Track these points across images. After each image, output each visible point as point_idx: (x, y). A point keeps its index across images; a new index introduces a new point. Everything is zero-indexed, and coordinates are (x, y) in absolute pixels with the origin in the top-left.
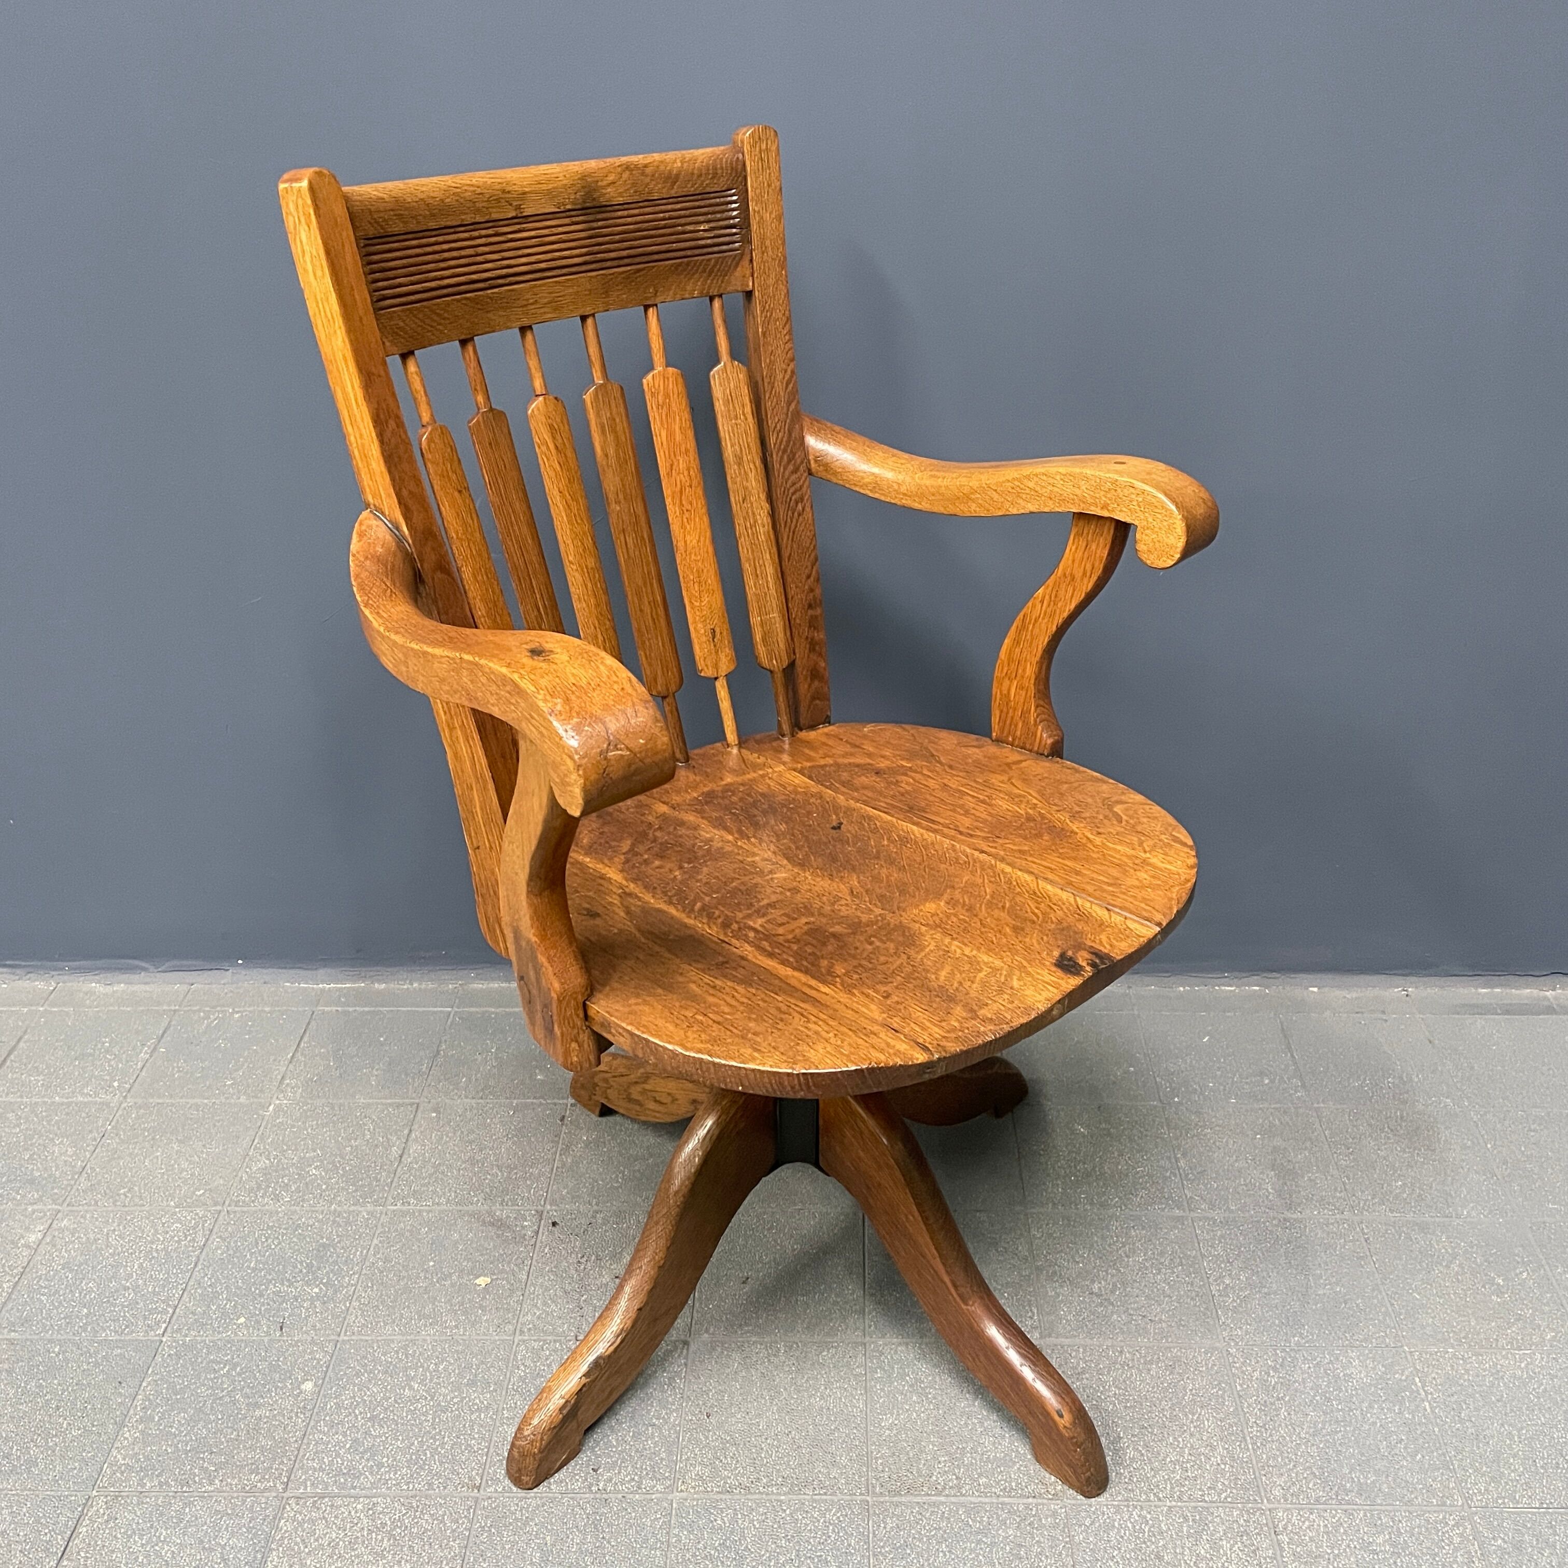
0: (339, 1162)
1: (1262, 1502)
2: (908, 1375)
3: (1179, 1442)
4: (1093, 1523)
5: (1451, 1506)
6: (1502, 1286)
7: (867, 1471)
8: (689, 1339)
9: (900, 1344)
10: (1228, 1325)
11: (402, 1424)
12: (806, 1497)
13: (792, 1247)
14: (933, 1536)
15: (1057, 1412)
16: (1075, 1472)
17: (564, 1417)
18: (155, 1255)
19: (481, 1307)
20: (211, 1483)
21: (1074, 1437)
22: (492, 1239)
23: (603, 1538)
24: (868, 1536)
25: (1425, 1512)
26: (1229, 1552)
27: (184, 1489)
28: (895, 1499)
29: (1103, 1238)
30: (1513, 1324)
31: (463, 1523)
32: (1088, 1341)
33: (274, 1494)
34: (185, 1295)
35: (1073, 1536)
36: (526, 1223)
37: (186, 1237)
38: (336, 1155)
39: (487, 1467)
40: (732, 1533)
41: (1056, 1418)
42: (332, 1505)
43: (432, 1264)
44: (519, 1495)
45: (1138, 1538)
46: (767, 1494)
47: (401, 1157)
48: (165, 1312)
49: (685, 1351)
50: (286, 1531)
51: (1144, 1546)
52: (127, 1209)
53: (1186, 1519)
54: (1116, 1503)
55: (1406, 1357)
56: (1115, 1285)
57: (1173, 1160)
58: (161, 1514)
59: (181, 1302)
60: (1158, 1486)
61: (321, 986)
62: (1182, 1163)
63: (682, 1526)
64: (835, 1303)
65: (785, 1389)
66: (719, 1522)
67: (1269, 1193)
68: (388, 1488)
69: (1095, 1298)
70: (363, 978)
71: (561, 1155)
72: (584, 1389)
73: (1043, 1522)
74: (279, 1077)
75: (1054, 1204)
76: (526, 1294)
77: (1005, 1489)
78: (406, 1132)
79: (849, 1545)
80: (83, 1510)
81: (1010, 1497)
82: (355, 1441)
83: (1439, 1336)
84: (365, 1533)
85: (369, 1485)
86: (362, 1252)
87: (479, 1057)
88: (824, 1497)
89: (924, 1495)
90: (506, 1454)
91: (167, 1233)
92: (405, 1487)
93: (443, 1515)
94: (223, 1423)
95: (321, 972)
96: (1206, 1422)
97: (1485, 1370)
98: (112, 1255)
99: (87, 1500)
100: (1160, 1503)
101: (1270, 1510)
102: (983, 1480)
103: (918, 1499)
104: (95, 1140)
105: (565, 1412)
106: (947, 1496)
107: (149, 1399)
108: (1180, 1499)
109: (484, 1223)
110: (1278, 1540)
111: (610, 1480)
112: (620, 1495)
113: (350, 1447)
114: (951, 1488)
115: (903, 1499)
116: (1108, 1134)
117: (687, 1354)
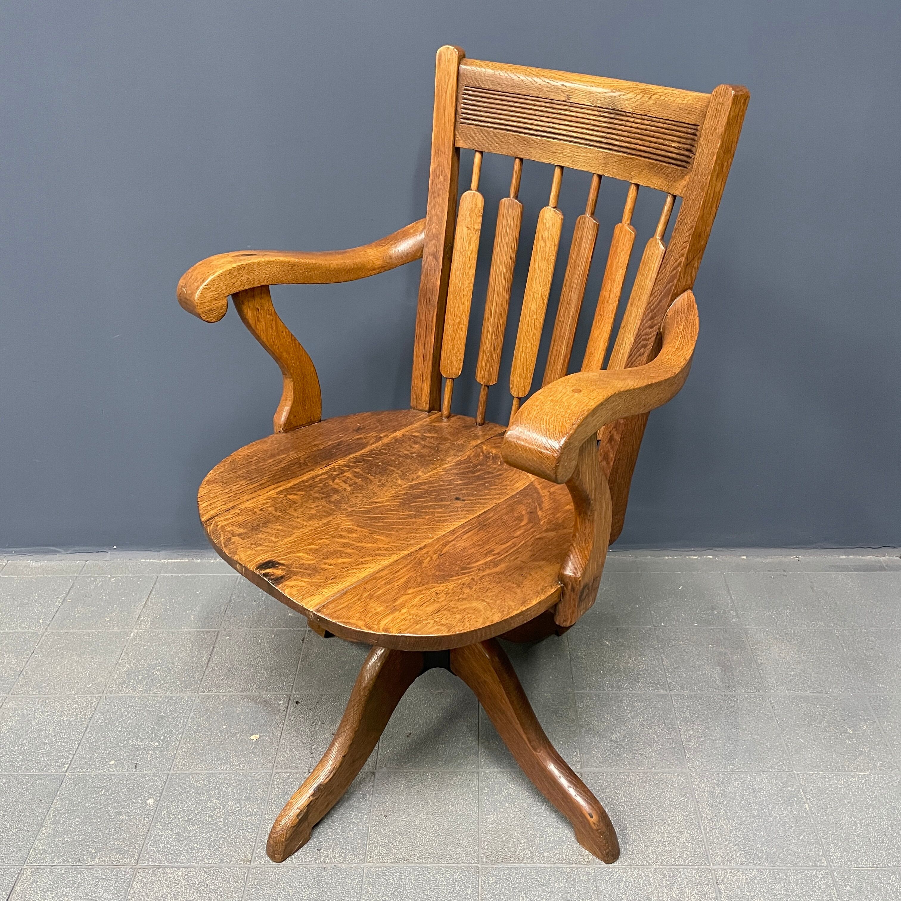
0: (171, 666)
1: (710, 865)
2: (503, 791)
3: (661, 829)
4: (610, 879)
5: (820, 866)
6: (852, 734)
7: (479, 849)
8: (375, 771)
9: (498, 773)
10: (691, 759)
11: (206, 824)
12: (442, 865)
13: (437, 715)
14: (516, 888)
15: (589, 814)
16: (600, 849)
17: (300, 820)
18: (62, 723)
19: (253, 753)
20: (93, 859)
21: (599, 829)
22: (260, 712)
23: (323, 891)
24: (478, 888)
25: (805, 870)
26: (689, 895)
27: (78, 864)
28: (494, 866)
29: (619, 707)
30: (858, 757)
31: (241, 883)
32: (609, 770)
33: (130, 867)
34: (80, 747)
35: (599, 886)
36: (281, 702)
37: (81, 712)
38: (170, 663)
39: (255, 849)
40: (398, 887)
41: (589, 817)
42: (164, 873)
43: (225, 727)
44: (274, 866)
45: (636, 887)
46: (419, 864)
47: (208, 663)
48: (67, 758)
49: (372, 778)
50: (137, 889)
51: (640, 892)
52: (46, 696)
53: (665, 876)
54: (624, 867)
55: (795, 777)
56: (625, 736)
57: (661, 661)
58: (64, 879)
59: (78, 752)
60: (649, 856)
61: (162, 561)
62: (665, 662)
63: (369, 883)
64: (461, 748)
65: (431, 801)
66: (391, 881)
67: (716, 680)
68: (197, 862)
69: (613, 744)
70: (188, 557)
71: (302, 661)
72: (312, 804)
73: (581, 878)
74: (137, 616)
75: (590, 687)
76: (280, 745)
77: (559, 859)
78: (211, 648)
79: (467, 893)
80: (18, 877)
81: (562, 863)
82: (179, 834)
83: (815, 765)
84: (183, 889)
85: (186, 861)
86: (184, 720)
87: (255, 603)
88: (453, 865)
89: (511, 863)
90: (266, 841)
91: (70, 710)
92: (207, 862)
93: (229, 878)
94: (101, 824)
95: (163, 553)
96: (677, 818)
97: (841, 784)
98: (37, 724)
99: (21, 871)
100: (650, 866)
101: (714, 870)
102: (546, 854)
103: (509, 866)
104: (28, 655)
105: (300, 817)
106: (525, 863)
107: (58, 810)
108: (661, 864)
109: (256, 703)
110: (718, 888)
111: (327, 856)
112: (333, 865)
113: (175, 838)
114: (527, 858)
115: (499, 866)
116: (623, 645)
117: (374, 780)
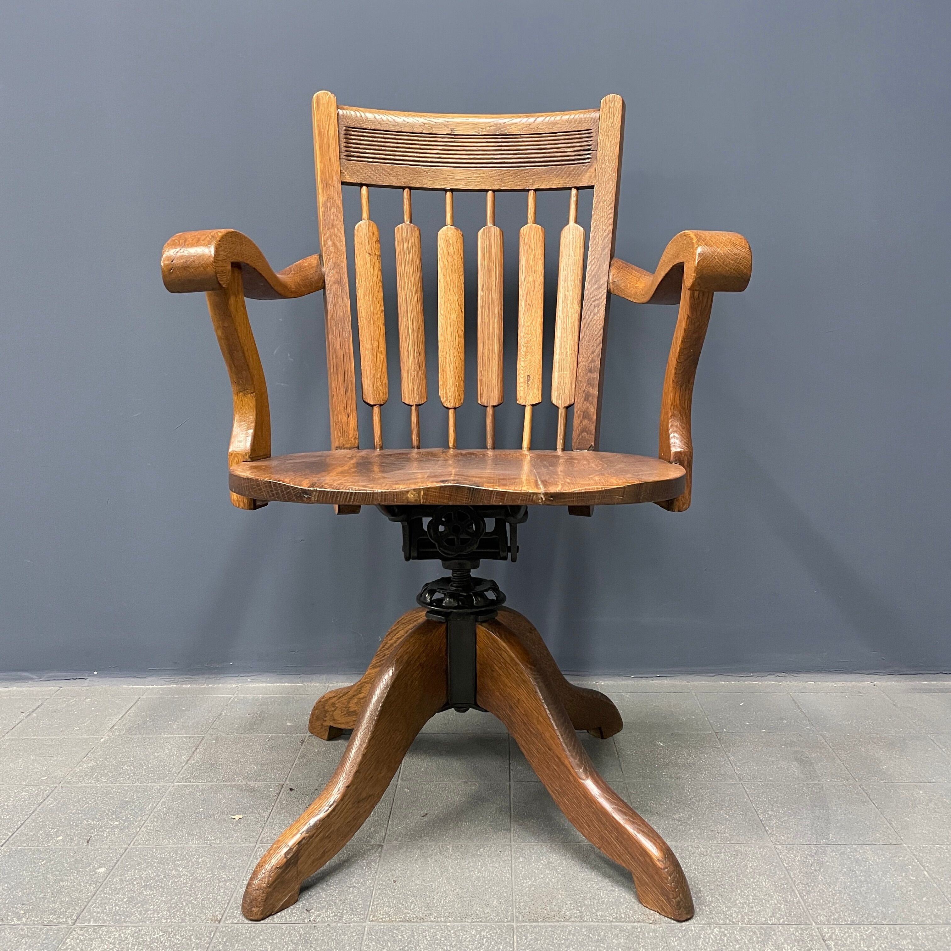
0: (145, 763)
1: (811, 924)
2: (543, 860)
3: (745, 893)
4: (684, 936)
8: (383, 844)
10: (774, 834)
11: (167, 889)
12: (466, 923)
13: (459, 799)
16: (668, 900)
17: (287, 861)
19: (234, 830)
20: (19, 920)
22: (246, 797)
23: (311, 946)
24: (513, 944)
28: (534, 924)
29: (680, 793)
31: (205, 940)
33: (65, 926)
34: (22, 827)
36: (271, 790)
37: (30, 798)
38: (143, 760)
39: (227, 910)
40: (409, 943)
42: (108, 931)
43: (202, 809)
44: (250, 924)
46: (438, 922)
47: (188, 760)
48: (6, 834)
49: (379, 850)
50: (69, 945)
51: (724, 948)
53: (755, 933)
54: (701, 925)
55: (905, 849)
56: (690, 816)
57: (726, 757)
59: (19, 830)
60: (732, 916)
61: (147, 686)
62: (732, 759)
63: (371, 940)
64: (491, 825)
65: (452, 868)
66: (400, 937)
67: (795, 772)
68: (150, 922)
69: (676, 822)
70: (176, 683)
71: (299, 758)
72: (304, 841)
73: (646, 935)
74: (111, 726)
75: (644, 778)
76: (267, 824)
77: (616, 918)
78: (194, 749)
81: (620, 922)
82: (132, 897)
84: (130, 946)
85: (137, 920)
86: (153, 805)
88: (480, 924)
89: (555, 922)
91: (17, 797)
92: (164, 921)
93: (191, 936)
94: (35, 889)
95: (149, 679)
96: (764, 883)
100: (734, 925)
101: (818, 928)
102: (600, 913)
103: (552, 924)
105: (289, 857)
106: (573, 922)
108: (749, 923)
109: (241, 790)
110: (826, 944)
111: (319, 916)
112: (326, 924)
113: (127, 901)
114: (576, 917)
115: (540, 924)
116: (680, 746)
117: (381, 851)
